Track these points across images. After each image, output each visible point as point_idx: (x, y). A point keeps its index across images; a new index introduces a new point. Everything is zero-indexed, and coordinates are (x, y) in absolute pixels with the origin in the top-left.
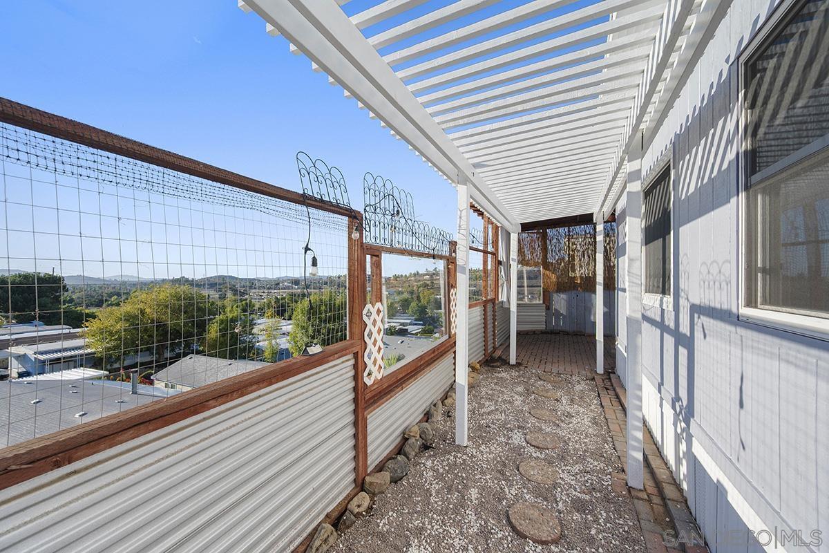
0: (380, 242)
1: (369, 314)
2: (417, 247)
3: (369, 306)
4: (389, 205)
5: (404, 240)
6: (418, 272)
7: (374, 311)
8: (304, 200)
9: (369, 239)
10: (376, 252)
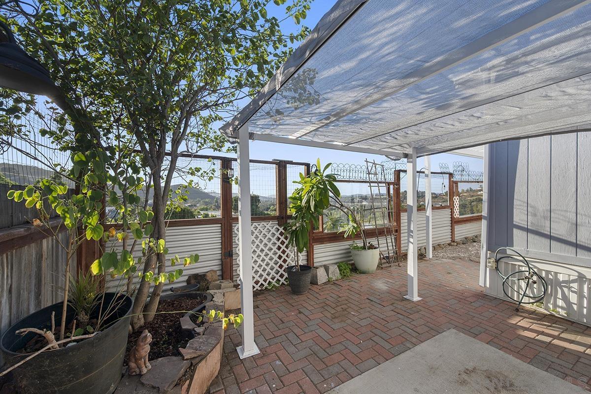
0: (458, 180)
1: (455, 199)
2: (471, 179)
3: (455, 197)
4: (460, 168)
5: (465, 178)
6: (470, 188)
7: (456, 199)
8: (441, 173)
9: (454, 179)
10: (456, 183)
